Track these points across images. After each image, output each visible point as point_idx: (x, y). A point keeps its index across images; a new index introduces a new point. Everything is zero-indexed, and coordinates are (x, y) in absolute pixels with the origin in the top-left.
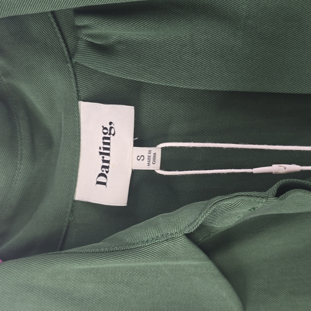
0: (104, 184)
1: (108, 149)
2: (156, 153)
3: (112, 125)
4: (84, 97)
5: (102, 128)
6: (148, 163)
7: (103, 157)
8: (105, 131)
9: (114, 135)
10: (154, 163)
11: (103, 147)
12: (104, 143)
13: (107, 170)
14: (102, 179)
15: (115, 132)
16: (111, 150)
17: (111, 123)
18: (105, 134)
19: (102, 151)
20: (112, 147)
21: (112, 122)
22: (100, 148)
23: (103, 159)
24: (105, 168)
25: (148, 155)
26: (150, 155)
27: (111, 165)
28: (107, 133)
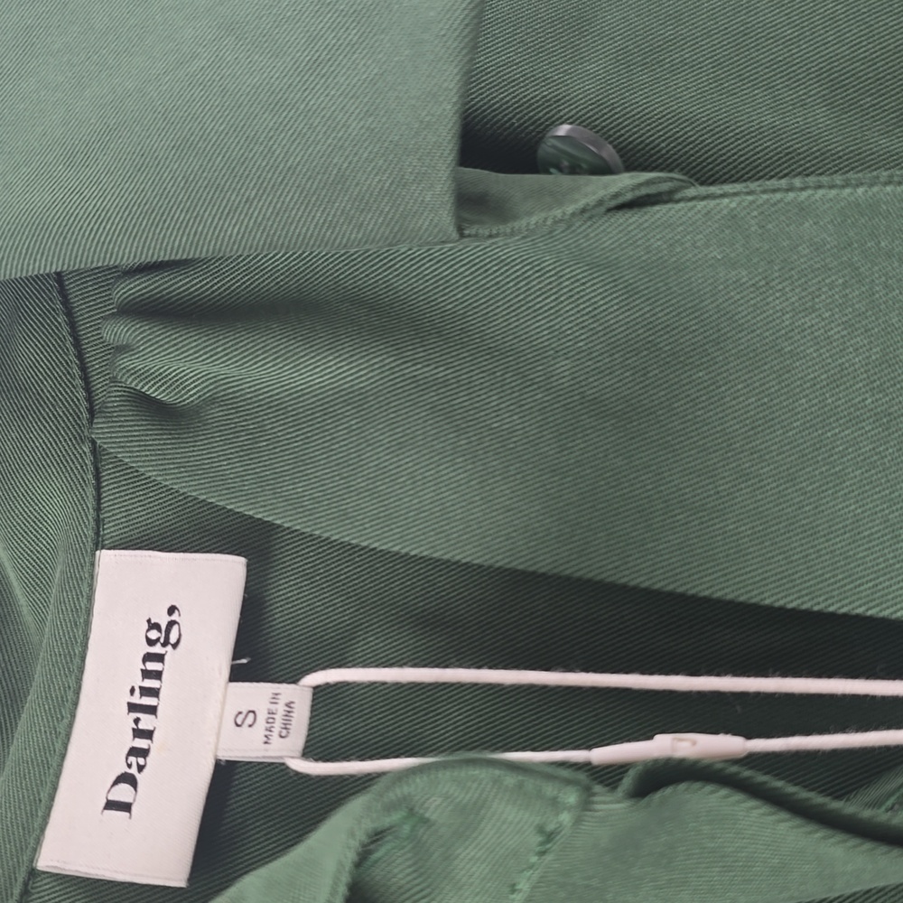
0: (126, 807)
1: (154, 693)
2: (292, 702)
3: (175, 617)
4: (113, 539)
5: (146, 626)
6: (266, 736)
7: (137, 721)
8: (154, 635)
9: (175, 646)
10: (283, 734)
11: (141, 688)
12: (147, 674)
13: (141, 761)
14: (123, 793)
15: (180, 635)
16: (161, 695)
17: (172, 610)
18: (151, 642)
19: (137, 699)
20: (165, 686)
21: (178, 606)
22: (132, 691)
23: (135, 727)
24: (137, 757)
25: (269, 709)
26: (273, 707)
27: (155, 746)
28: (158, 640)
